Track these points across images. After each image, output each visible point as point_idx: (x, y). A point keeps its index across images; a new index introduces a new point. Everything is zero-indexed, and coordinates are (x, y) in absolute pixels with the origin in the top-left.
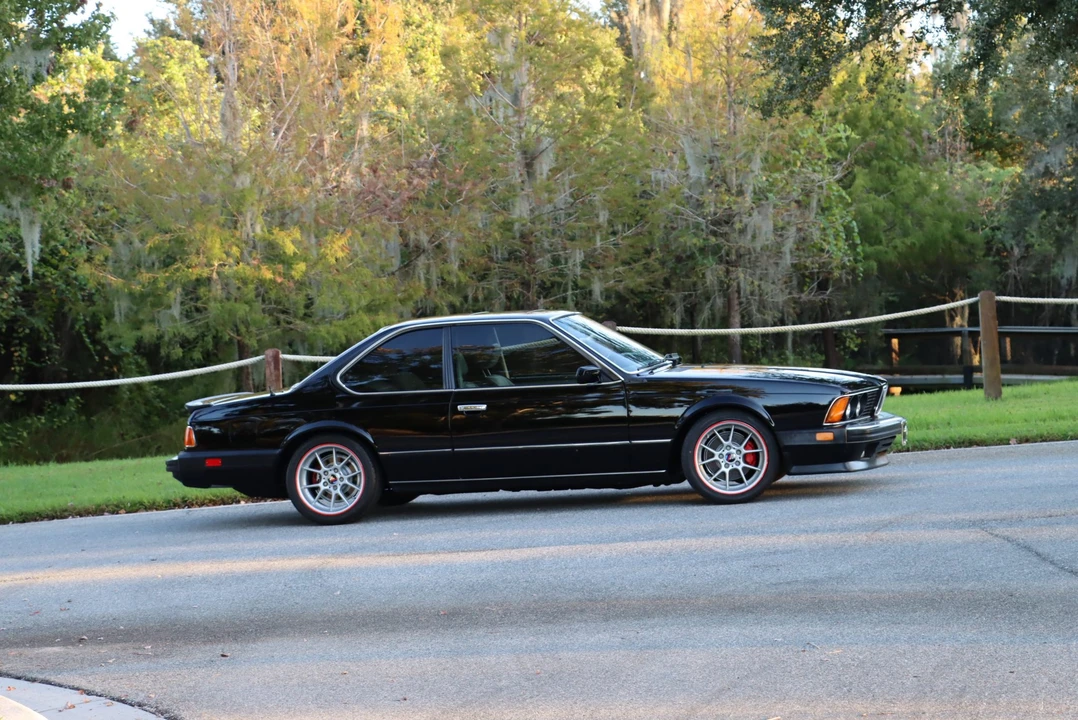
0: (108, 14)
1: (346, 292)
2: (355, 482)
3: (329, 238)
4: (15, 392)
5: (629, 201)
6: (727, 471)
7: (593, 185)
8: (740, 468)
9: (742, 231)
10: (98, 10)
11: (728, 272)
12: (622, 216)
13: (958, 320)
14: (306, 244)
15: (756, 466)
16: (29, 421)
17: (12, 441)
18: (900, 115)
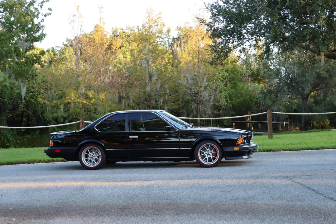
0: (45, 34)
1: (105, 107)
2: (99, 158)
3: (101, 93)
4: (23, 129)
5: (174, 88)
6: (207, 158)
7: (166, 83)
8: (211, 157)
9: (201, 96)
10: (42, 32)
11: (197, 105)
12: (173, 91)
13: (248, 119)
14: (95, 95)
15: (216, 156)
16: (26, 136)
17: (22, 141)
18: (238, 70)
